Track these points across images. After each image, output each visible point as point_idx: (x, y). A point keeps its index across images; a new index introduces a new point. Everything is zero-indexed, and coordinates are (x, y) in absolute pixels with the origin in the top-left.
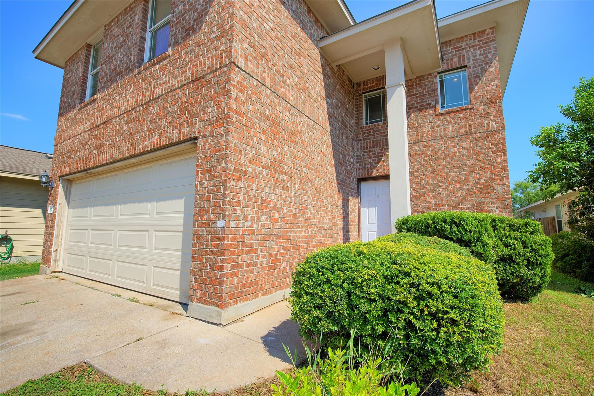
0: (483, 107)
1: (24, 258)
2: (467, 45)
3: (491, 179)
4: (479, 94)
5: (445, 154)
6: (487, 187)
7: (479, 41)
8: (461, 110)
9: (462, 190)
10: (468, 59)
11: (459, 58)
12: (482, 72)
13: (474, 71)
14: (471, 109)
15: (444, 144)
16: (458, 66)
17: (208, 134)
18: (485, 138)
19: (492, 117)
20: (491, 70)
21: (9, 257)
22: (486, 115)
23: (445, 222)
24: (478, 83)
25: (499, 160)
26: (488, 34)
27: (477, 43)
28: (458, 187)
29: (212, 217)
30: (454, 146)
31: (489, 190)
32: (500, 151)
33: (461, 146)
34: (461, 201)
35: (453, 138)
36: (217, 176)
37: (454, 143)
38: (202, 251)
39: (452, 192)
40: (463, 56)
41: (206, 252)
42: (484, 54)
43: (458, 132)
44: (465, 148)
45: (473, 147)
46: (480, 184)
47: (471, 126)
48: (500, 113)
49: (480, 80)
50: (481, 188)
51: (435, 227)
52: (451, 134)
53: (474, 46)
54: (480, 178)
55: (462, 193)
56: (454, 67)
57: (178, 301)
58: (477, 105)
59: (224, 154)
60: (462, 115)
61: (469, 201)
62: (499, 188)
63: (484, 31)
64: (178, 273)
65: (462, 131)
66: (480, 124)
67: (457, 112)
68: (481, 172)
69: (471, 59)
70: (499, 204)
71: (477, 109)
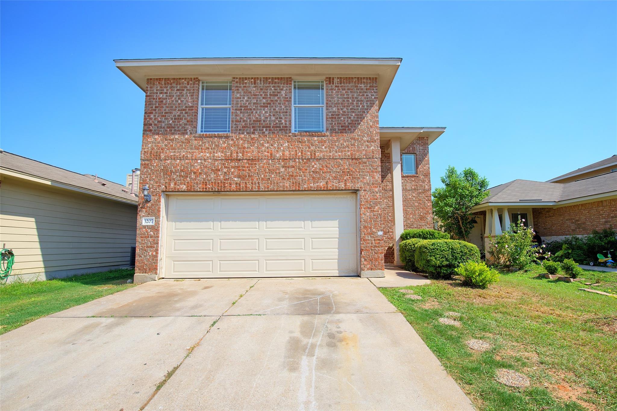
0: (423, 177)
1: (19, 276)
2: (416, 142)
3: (425, 214)
4: (421, 170)
5: (406, 198)
6: (424, 217)
7: (422, 142)
8: (413, 177)
9: (413, 218)
10: (417, 150)
11: (413, 148)
12: (422, 159)
13: (419, 157)
14: (418, 177)
15: (405, 193)
16: (412, 152)
17: (368, 190)
18: (423, 193)
19: (426, 183)
20: (426, 159)
21: (6, 276)
22: (423, 181)
23: (427, 233)
24: (421, 164)
25: (429, 204)
26: (425, 140)
27: (420, 143)
28: (411, 216)
29: (374, 230)
30: (410, 195)
31: (424, 219)
32: (429, 200)
33: (413, 195)
34: (412, 224)
35: (409, 190)
36: (376, 211)
37: (410, 193)
38: (368, 246)
39: (409, 219)
40: (415, 148)
41: (372, 246)
42: (424, 150)
43: (411, 188)
44: (415, 197)
45: (418, 197)
46: (421, 216)
47: (417, 186)
48: (429, 181)
49: (422, 162)
50: (421, 218)
51: (423, 236)
52: (408, 188)
53: (419, 144)
54: (421, 212)
55: (413, 220)
56: (410, 152)
57: (338, 275)
58: (420, 176)
59: (379, 201)
60: (413, 179)
61: (416, 224)
62: (428, 218)
63: (424, 138)
64: (337, 260)
65: (413, 187)
66: (421, 186)
67: (411, 177)
68: (421, 210)
69: (418, 150)
70: (428, 226)
71: (420, 177)
